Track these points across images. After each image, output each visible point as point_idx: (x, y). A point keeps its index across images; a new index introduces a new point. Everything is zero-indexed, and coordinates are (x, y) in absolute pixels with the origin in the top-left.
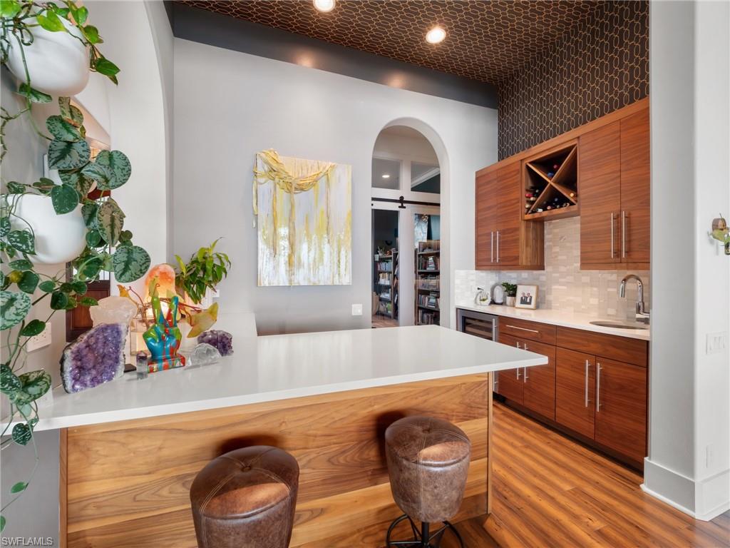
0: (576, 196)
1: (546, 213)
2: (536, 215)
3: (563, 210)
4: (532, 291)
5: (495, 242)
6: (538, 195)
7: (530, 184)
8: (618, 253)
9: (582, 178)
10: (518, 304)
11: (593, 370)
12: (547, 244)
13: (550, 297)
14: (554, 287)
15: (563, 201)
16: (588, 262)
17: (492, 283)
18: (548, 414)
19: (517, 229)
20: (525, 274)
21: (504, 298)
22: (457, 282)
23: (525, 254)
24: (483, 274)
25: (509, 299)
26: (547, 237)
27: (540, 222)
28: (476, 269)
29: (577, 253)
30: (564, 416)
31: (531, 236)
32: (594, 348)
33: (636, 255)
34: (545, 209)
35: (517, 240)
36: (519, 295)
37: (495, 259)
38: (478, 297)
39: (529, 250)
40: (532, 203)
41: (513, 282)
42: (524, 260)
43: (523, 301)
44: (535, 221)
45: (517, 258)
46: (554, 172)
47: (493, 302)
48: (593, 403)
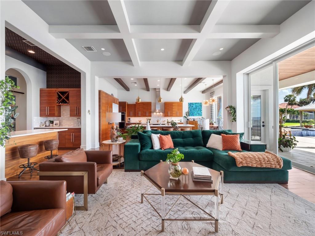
0: (69, 102)
1: (62, 104)
2: (60, 104)
3: (66, 104)
4: (58, 122)
5: (47, 110)
6: (60, 100)
7: (58, 97)
8: (77, 114)
9: (70, 98)
10: (54, 125)
11: (73, 135)
12: (61, 111)
13: (62, 123)
14: (63, 121)
15: (66, 102)
16: (71, 115)
17: (45, 121)
18: (64, 147)
19: (54, 107)
20: (55, 118)
21: (49, 125)
22: (34, 120)
23: (56, 113)
24: (42, 118)
25: (51, 125)
26: (61, 109)
27: (60, 106)
28: (40, 117)
29: (69, 113)
30: (67, 146)
31: (58, 108)
32: (73, 131)
33: (79, 114)
34: (62, 103)
35: (54, 110)
36: (54, 123)
37: (47, 114)
38: (41, 125)
39: (57, 112)
40: (58, 101)
41: (52, 120)
42: (56, 114)
43: (55, 125)
44: (59, 105)
45: (54, 114)
46: (64, 95)
47: (46, 126)
48: (73, 141)
